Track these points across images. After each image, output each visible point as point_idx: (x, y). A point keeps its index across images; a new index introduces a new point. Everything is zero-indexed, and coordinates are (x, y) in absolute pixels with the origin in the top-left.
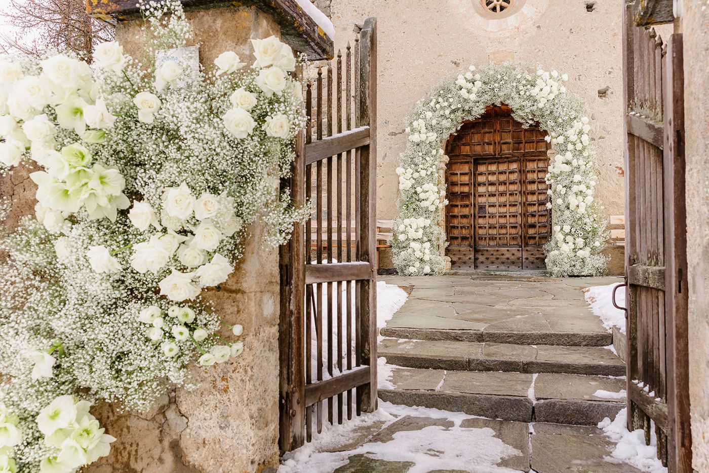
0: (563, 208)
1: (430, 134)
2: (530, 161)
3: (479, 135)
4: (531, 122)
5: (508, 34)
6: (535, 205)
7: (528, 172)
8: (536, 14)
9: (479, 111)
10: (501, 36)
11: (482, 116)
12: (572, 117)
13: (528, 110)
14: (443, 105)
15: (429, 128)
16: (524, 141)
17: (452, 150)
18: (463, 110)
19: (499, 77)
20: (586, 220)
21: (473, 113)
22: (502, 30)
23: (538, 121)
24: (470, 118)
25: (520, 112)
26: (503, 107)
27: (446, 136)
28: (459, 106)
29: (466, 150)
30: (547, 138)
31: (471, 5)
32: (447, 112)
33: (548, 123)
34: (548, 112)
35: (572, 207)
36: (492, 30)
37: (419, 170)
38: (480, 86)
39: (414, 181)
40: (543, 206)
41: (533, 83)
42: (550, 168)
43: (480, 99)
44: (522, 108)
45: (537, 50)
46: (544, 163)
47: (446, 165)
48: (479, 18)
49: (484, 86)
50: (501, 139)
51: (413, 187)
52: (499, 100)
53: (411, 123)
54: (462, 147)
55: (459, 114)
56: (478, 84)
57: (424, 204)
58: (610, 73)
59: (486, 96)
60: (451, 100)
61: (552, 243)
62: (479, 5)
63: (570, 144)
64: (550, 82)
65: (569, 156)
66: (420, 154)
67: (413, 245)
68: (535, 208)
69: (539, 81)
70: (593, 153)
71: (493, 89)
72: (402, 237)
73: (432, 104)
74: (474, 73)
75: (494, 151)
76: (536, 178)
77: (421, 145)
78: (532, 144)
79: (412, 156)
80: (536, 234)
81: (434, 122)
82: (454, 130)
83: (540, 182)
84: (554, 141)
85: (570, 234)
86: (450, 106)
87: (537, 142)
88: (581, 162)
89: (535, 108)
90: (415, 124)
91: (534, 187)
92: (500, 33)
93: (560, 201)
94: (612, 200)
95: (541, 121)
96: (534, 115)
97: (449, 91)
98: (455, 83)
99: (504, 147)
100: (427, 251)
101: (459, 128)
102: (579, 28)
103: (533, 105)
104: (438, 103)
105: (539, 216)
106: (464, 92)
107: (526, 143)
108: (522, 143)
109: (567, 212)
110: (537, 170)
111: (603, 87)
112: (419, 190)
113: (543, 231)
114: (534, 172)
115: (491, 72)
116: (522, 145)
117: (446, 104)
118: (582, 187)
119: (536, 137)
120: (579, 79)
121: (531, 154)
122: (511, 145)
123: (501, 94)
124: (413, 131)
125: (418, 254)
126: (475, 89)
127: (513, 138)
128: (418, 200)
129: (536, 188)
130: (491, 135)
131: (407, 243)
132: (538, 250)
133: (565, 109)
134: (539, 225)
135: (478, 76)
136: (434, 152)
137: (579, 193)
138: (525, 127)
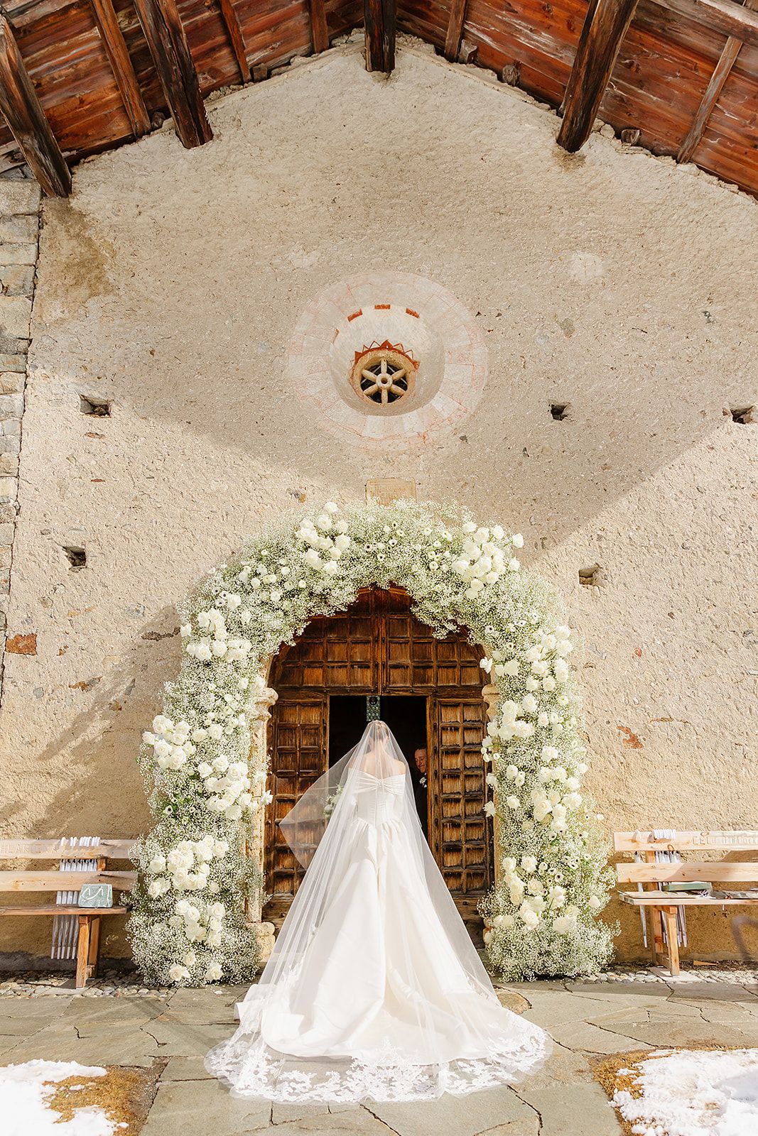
0: (520, 815)
1: (236, 642)
2: (446, 706)
3: (342, 646)
4: (451, 627)
5: (404, 447)
6: (458, 801)
7: (443, 729)
8: (459, 413)
9: (344, 596)
10: (391, 448)
11: (349, 607)
12: (533, 622)
13: (445, 602)
14: (265, 581)
15: (234, 627)
16: (435, 664)
17: (285, 677)
18: (311, 594)
19: (387, 529)
20: (570, 846)
21: (331, 601)
22: (393, 437)
23: (465, 626)
24: (326, 611)
25: (428, 605)
26: (394, 591)
27: (271, 647)
28: (302, 584)
29: (315, 676)
30: (485, 664)
31: (330, 382)
32: (276, 595)
33: (487, 631)
34: (487, 609)
35: (538, 815)
36: (373, 436)
37: (206, 723)
38: (348, 545)
39: (193, 749)
40: (475, 805)
41: (455, 547)
42: (491, 727)
43: (347, 573)
44: (434, 597)
45: (462, 483)
46: (476, 712)
47: (271, 709)
48: (346, 410)
49: (355, 547)
50: (389, 658)
51: (191, 761)
52: (387, 578)
53: (194, 616)
54: (307, 671)
55: (302, 602)
56: (344, 541)
57: (215, 804)
58: (600, 538)
59: (359, 566)
60: (284, 571)
61: (499, 898)
62: (347, 385)
63: (531, 678)
64: (492, 548)
65: (531, 703)
66: (212, 686)
67: (183, 906)
68: (458, 809)
69: (467, 543)
70: (579, 698)
71: (374, 554)
72: (157, 888)
73: (243, 576)
74: (334, 518)
75: (375, 683)
76: (459, 742)
77: (214, 665)
78: (451, 670)
79: (192, 690)
80: (460, 865)
81: (246, 617)
82: (290, 635)
83: (467, 753)
84: (500, 670)
85: (535, 874)
86: (282, 583)
87: (462, 667)
88: (555, 718)
89: (459, 598)
90: (203, 618)
91: (455, 762)
92: (390, 442)
93: (513, 802)
94: (613, 796)
95: (471, 625)
96: (458, 613)
97: (282, 552)
98: (294, 537)
99: (395, 674)
100: (217, 925)
101: (300, 632)
102: (540, 448)
103: (457, 593)
104: (256, 575)
105: (467, 825)
106: (312, 556)
107: (439, 667)
108: (431, 667)
109: (527, 825)
110: (461, 725)
111: (589, 564)
112: (204, 769)
113: (476, 859)
114: (457, 729)
115: (371, 519)
116: (430, 673)
117: (273, 578)
118: (560, 772)
119: (460, 655)
120: (543, 545)
121: (452, 691)
122: (409, 672)
123: (391, 565)
124: (198, 632)
125: (195, 933)
126: (336, 552)
127: (413, 656)
128: (201, 795)
129: (459, 765)
130: (368, 647)
131: (168, 901)
132: (466, 904)
133: (520, 605)
134: (468, 846)
135: (342, 526)
136: (244, 683)
137: (552, 784)
138: (441, 635)
